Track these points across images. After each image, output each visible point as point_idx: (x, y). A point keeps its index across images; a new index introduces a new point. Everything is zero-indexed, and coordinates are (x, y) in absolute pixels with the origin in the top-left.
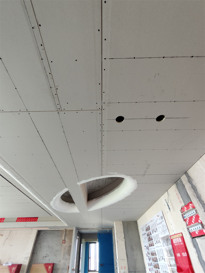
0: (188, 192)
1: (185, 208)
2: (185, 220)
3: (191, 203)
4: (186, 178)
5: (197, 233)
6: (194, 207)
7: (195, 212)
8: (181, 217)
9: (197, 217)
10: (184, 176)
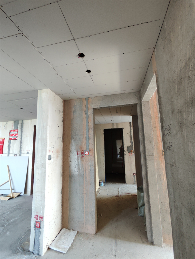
0: (19, 126)
1: (13, 131)
2: (10, 134)
3: (17, 130)
4: (21, 122)
5: (13, 139)
6: (17, 131)
7: (17, 133)
8: (9, 133)
9: (17, 134)
10: (21, 121)
